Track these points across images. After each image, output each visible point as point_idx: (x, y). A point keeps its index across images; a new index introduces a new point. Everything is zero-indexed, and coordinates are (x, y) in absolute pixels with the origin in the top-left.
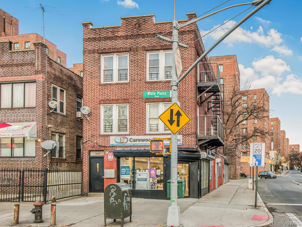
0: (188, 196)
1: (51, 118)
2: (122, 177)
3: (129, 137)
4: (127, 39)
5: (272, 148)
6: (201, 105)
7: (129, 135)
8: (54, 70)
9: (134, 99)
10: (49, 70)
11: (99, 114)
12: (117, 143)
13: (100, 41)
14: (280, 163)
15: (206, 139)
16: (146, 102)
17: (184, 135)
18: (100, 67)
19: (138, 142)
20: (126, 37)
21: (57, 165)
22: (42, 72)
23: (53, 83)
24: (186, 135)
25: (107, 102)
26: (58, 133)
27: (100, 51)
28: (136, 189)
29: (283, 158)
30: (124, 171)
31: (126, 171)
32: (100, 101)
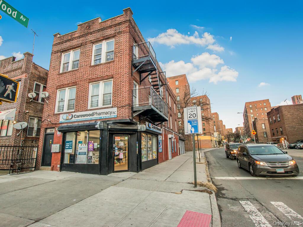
0: (127, 169)
1: (31, 106)
2: (66, 151)
3: (74, 114)
4: (80, 38)
5: (215, 130)
6: (141, 83)
7: (75, 112)
8: (40, 72)
9: (81, 81)
10: (34, 71)
11: (56, 97)
12: (64, 120)
13: (62, 43)
14: (222, 139)
15: (140, 110)
16: (89, 82)
17: (119, 108)
18: (60, 62)
19: (80, 118)
20: (79, 37)
21: (32, 142)
22: (26, 72)
23: (36, 81)
24: (120, 107)
25: (62, 86)
26: (36, 117)
27: (61, 51)
28: (77, 163)
29: (223, 136)
30: (68, 146)
31: (70, 145)
32: (57, 87)
